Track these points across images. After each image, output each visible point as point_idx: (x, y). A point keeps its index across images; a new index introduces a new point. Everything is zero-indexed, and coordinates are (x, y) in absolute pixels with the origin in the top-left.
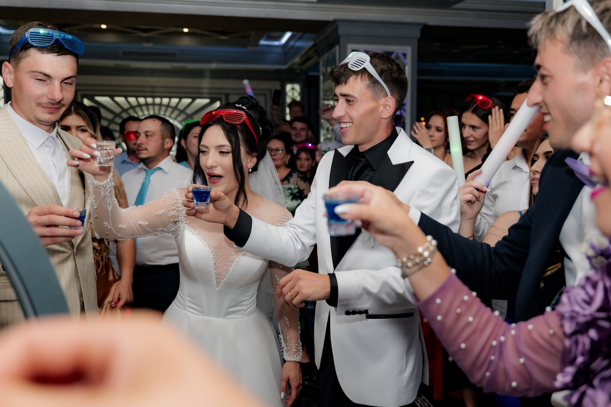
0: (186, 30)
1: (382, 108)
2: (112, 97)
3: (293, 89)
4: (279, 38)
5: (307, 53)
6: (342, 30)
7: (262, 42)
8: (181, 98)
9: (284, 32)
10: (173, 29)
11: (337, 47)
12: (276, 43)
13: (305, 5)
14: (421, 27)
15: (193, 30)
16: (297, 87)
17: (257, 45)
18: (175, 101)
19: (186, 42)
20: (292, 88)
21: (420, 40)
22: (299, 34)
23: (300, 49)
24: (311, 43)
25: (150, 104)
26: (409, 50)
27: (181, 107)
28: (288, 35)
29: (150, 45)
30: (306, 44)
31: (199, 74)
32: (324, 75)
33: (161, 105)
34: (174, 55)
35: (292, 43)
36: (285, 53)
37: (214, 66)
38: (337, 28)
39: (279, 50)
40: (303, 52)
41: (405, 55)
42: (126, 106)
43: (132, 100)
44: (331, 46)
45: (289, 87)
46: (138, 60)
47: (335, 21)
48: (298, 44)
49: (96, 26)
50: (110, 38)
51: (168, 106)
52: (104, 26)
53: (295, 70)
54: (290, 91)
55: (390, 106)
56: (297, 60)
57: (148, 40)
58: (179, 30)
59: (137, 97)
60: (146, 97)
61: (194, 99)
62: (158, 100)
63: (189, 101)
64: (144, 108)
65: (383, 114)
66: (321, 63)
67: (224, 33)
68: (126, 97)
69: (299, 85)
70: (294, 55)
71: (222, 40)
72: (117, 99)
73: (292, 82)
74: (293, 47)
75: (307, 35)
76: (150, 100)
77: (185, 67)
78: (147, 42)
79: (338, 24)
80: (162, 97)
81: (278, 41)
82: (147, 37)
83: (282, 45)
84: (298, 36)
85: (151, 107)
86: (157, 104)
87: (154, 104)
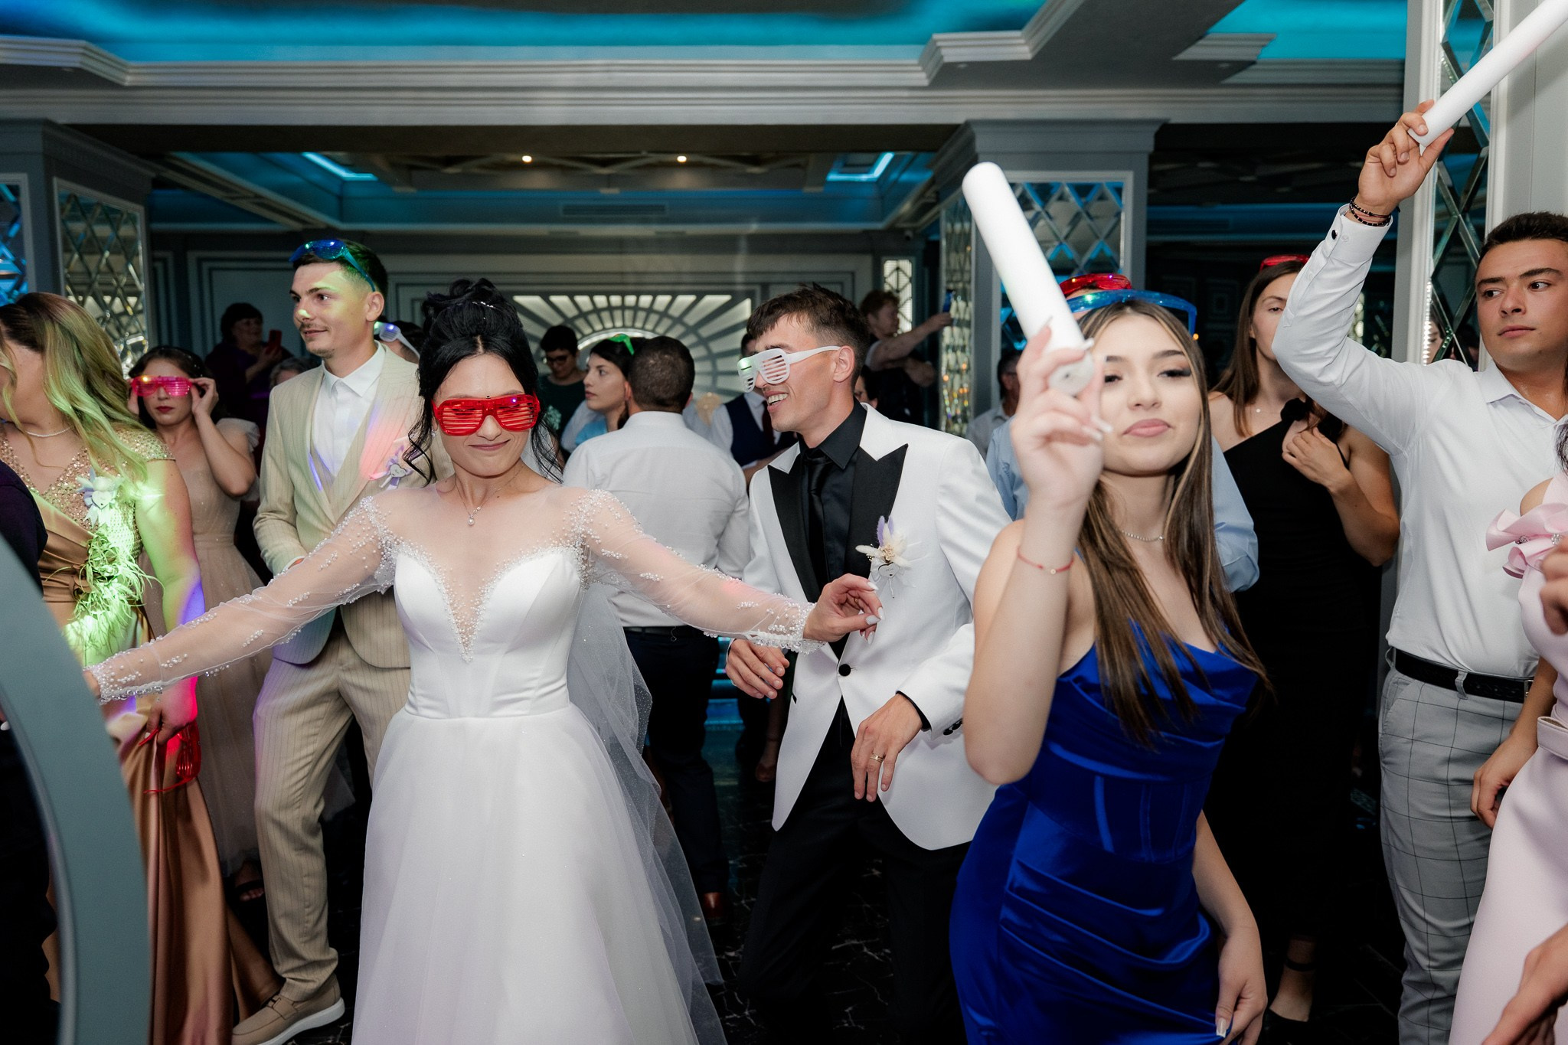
0: (682, 159)
1: (833, 365)
2: (545, 296)
3: (898, 269)
4: (870, 166)
5: (922, 195)
6: (981, 143)
7: (833, 177)
8: (674, 295)
9: (880, 151)
10: (654, 158)
12: (864, 177)
13: (906, 94)
14: (1156, 128)
15: (696, 158)
16: (907, 266)
17: (824, 182)
18: (663, 300)
19: (683, 182)
20: (895, 267)
21: (1153, 159)
22: (908, 155)
23: (909, 186)
24: (928, 176)
25: (617, 308)
26: (1127, 179)
27: (675, 311)
28: (887, 158)
29: (614, 191)
30: (919, 177)
31: (726, 245)
32: (949, 237)
33: (636, 308)
34: (660, 209)
35: (894, 176)
36: (882, 198)
37: (754, 227)
38: (971, 141)
39: (871, 192)
40: (915, 193)
41: (1119, 191)
42: (571, 312)
43: (583, 300)
45: (889, 266)
47: (968, 124)
48: (905, 176)
49: (512, 157)
50: (540, 181)
51: (650, 310)
52: (527, 159)
53: (902, 231)
54: (892, 273)
55: (846, 363)
56: (906, 207)
57: (609, 181)
58: (669, 158)
59: (591, 295)
60: (608, 294)
61: (700, 295)
62: (631, 300)
63: (691, 298)
64: (605, 315)
65: (835, 374)
66: (943, 213)
67: (755, 161)
68: (571, 295)
69: (910, 261)
70: (899, 199)
71: (752, 175)
72: (554, 299)
73: (896, 254)
74: (896, 182)
75: (923, 157)
76: (616, 300)
77: (683, 233)
78: (609, 186)
79: (975, 129)
80: (638, 294)
81: (866, 173)
82: (609, 176)
83: (876, 180)
84: (905, 161)
85: (618, 314)
86: (630, 308)
87: (623, 307)
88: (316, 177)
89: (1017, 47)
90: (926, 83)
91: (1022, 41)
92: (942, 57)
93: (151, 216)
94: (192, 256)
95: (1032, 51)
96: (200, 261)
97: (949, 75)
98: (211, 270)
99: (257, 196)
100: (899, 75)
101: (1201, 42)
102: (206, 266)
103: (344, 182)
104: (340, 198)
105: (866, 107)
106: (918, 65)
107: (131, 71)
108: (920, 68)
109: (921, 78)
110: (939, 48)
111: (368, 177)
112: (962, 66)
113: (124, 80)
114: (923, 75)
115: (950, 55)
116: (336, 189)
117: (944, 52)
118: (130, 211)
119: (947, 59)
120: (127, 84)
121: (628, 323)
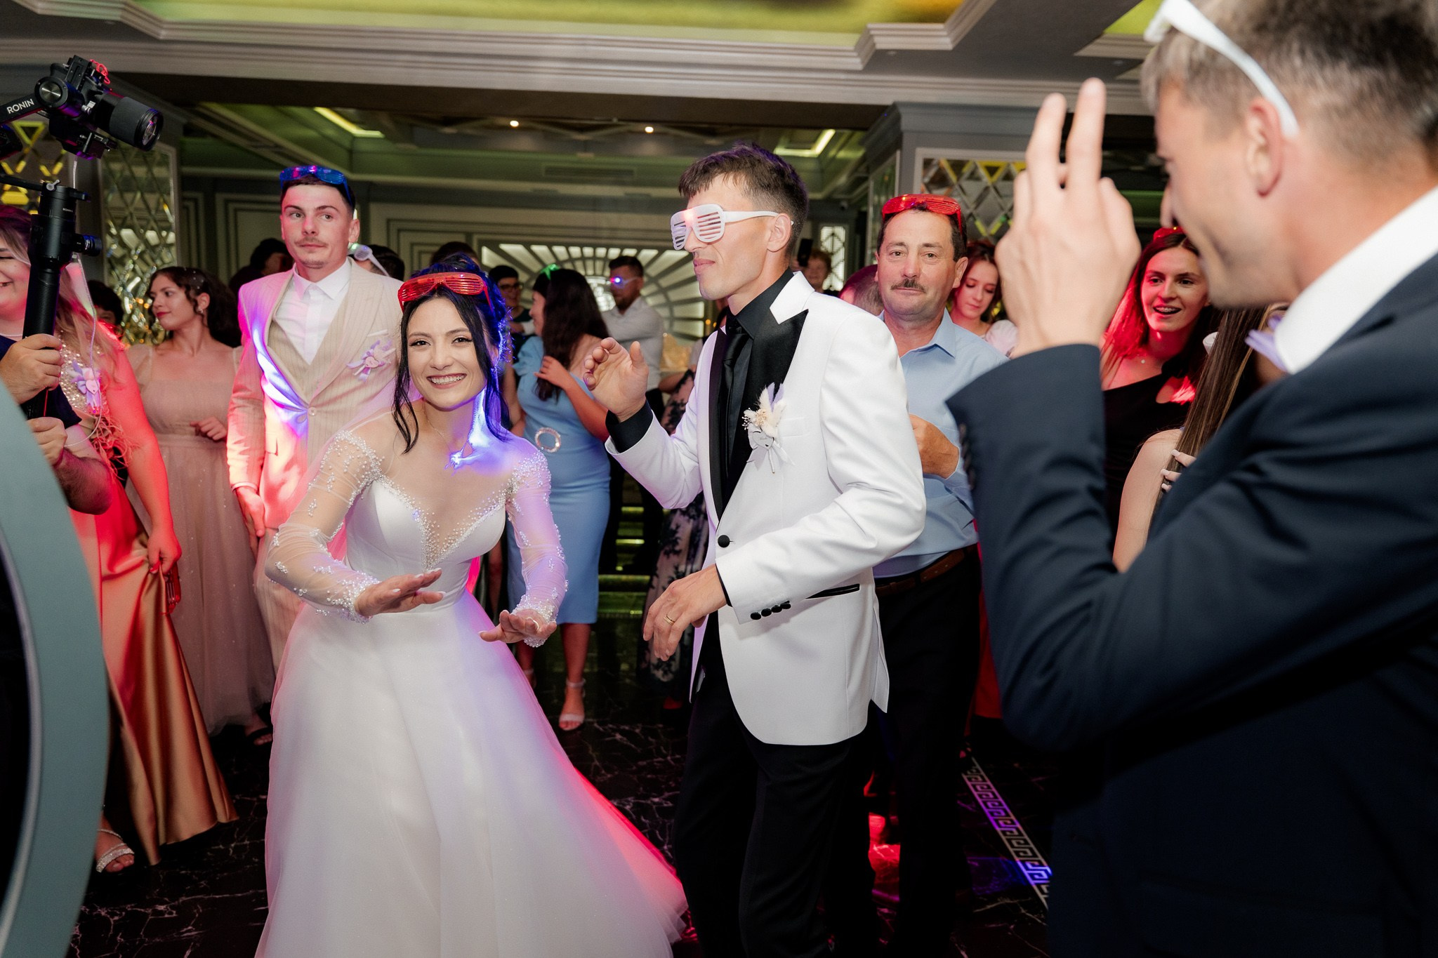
0: (649, 129)
1: (768, 234)
2: (527, 245)
3: (833, 235)
4: (814, 141)
5: (856, 170)
6: (907, 122)
9: (821, 128)
10: (629, 127)
11: (898, 153)
12: (806, 153)
13: (843, 76)
15: (662, 129)
16: (841, 232)
19: (650, 151)
20: (831, 233)
22: (847, 132)
23: (844, 162)
25: (589, 258)
29: (589, 156)
34: (630, 172)
35: (832, 153)
36: (822, 171)
38: (898, 119)
39: (811, 166)
40: (849, 168)
43: (560, 250)
44: (888, 153)
45: (826, 232)
46: (570, 181)
47: (895, 106)
48: (842, 153)
49: (501, 121)
50: (525, 144)
52: (514, 124)
53: (838, 201)
54: (827, 238)
55: (781, 232)
56: (843, 180)
57: (585, 146)
58: (638, 128)
59: (567, 246)
60: (582, 246)
61: (662, 250)
63: (654, 253)
64: (579, 264)
65: (770, 243)
67: (713, 133)
68: (550, 246)
69: (844, 228)
70: (837, 173)
71: (710, 145)
72: (535, 248)
73: (833, 222)
74: (834, 158)
75: (859, 135)
76: (588, 251)
77: (648, 195)
78: (585, 150)
79: (902, 110)
80: (608, 247)
81: (809, 148)
82: (586, 142)
83: (816, 156)
84: (842, 140)
85: (590, 263)
86: (600, 259)
87: (594, 258)
88: (330, 132)
89: (940, 39)
90: (860, 67)
91: (945, 33)
92: (874, 45)
93: (182, 160)
94: (220, 198)
95: (953, 42)
96: (227, 202)
97: (880, 61)
98: (236, 210)
99: (277, 146)
100: (838, 59)
101: (1098, 41)
102: (231, 206)
103: (354, 138)
104: (351, 152)
105: (809, 87)
106: (854, 51)
107: (168, 26)
108: (855, 54)
109: (856, 63)
110: (872, 36)
111: (377, 134)
112: (892, 53)
113: (159, 34)
114: (858, 60)
115: (883, 43)
116: (347, 143)
117: (876, 39)
118: (166, 154)
119: (879, 46)
120: (162, 38)
121: (599, 272)
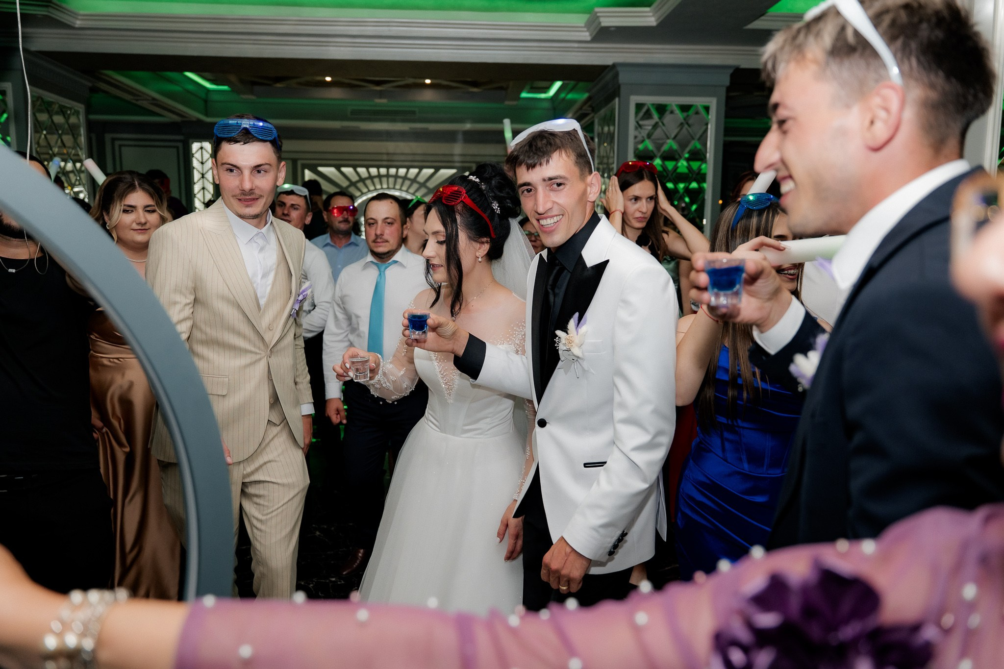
0: (428, 81)
1: (589, 189)
2: (338, 168)
4: (546, 89)
5: (581, 108)
6: (623, 78)
7: (524, 95)
8: (421, 168)
9: (553, 81)
10: (411, 81)
11: (617, 100)
12: (543, 96)
13: (576, 45)
14: (731, 71)
15: (437, 81)
17: (519, 98)
18: (413, 172)
19: (428, 97)
21: (729, 89)
22: (572, 83)
23: (572, 102)
24: (586, 95)
25: (384, 176)
26: (713, 103)
27: (421, 179)
28: (558, 85)
29: (384, 101)
30: (579, 97)
31: (449, 137)
32: (599, 136)
33: (396, 176)
34: (414, 112)
35: (562, 95)
36: (554, 109)
37: (468, 126)
38: (616, 75)
39: (546, 105)
40: (576, 106)
41: (707, 109)
42: (355, 178)
43: (362, 171)
44: (610, 98)
46: (369, 120)
47: (614, 66)
48: (570, 96)
49: (319, 78)
50: (336, 93)
51: (405, 178)
52: (328, 79)
55: (595, 185)
57: (381, 95)
58: (421, 81)
59: (368, 167)
60: (378, 167)
61: (437, 169)
62: (393, 171)
63: (431, 171)
64: (376, 180)
65: (590, 196)
66: (596, 121)
67: (475, 84)
68: (355, 167)
70: (566, 109)
71: (472, 92)
72: (344, 169)
74: (564, 99)
75: (581, 84)
76: (383, 171)
77: (427, 129)
78: (380, 98)
79: (619, 69)
80: (398, 167)
81: (545, 92)
82: (381, 91)
83: (549, 98)
84: (570, 86)
85: (384, 180)
86: (392, 176)
87: (388, 176)
88: (191, 87)
89: (647, 17)
90: (589, 39)
91: (651, 14)
92: (600, 23)
93: (88, 112)
94: (108, 137)
95: (657, 21)
96: (113, 140)
97: (603, 34)
98: (120, 146)
99: (154, 99)
100: (573, 33)
101: (761, 18)
102: (117, 143)
103: (208, 91)
104: (206, 101)
105: (552, 53)
106: (585, 27)
107: (80, 17)
108: (585, 29)
109: (586, 36)
110: (598, 17)
111: (225, 88)
112: (613, 29)
113: (75, 24)
114: (587, 34)
115: (606, 22)
116: (203, 95)
117: (602, 19)
118: (76, 108)
119: (603, 24)
120: (77, 26)
121: (391, 186)
